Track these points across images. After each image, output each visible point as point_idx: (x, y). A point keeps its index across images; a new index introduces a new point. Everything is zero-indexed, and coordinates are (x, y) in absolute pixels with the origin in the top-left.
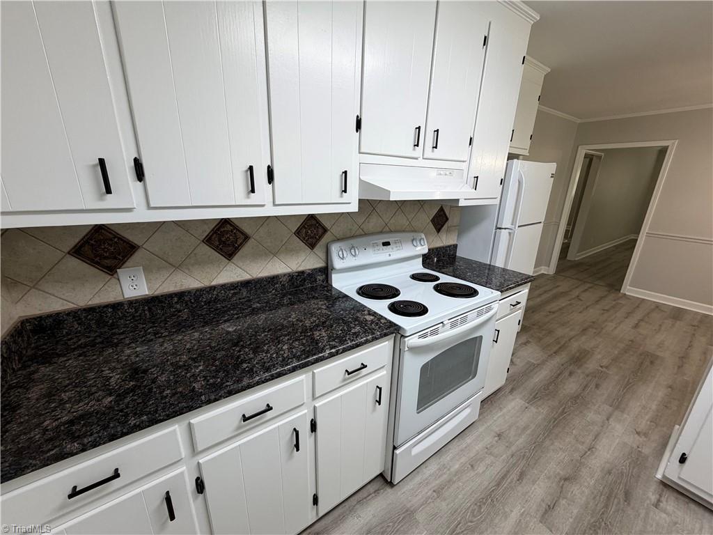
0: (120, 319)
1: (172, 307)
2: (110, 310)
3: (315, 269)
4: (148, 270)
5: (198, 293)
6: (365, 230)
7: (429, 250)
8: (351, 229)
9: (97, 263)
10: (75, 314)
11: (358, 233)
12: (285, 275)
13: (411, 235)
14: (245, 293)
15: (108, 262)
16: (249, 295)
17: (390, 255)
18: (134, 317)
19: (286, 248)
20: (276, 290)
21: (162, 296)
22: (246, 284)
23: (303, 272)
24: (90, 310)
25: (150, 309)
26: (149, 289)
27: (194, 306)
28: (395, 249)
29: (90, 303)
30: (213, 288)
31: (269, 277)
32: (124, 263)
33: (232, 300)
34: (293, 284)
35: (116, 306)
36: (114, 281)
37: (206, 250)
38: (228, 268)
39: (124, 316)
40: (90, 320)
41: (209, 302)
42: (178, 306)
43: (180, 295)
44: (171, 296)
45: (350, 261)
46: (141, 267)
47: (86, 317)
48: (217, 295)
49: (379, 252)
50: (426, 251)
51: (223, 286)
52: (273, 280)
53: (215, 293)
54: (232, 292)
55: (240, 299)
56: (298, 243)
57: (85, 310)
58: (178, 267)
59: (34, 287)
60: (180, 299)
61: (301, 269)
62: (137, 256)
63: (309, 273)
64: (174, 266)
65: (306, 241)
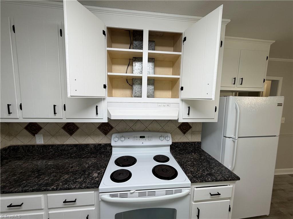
0: (34, 150)
1: (49, 149)
2: (31, 147)
3: (106, 144)
4: (44, 136)
5: (58, 146)
6: (134, 129)
7: (172, 143)
8: (126, 128)
9: (31, 132)
10: (22, 146)
11: (129, 130)
12: (92, 144)
13: (160, 134)
14: (75, 149)
15: (34, 132)
16: (76, 150)
17: (143, 143)
18: (38, 151)
19: (94, 134)
20: (88, 150)
21: (47, 145)
22: (76, 146)
23: (100, 144)
24: (26, 146)
25: (42, 149)
26: (44, 142)
27: (57, 150)
28: (147, 140)
29: (28, 144)
30: (63, 145)
31: (85, 144)
32: (38, 132)
33: (70, 151)
34: (96, 149)
35: (33, 146)
36: (34, 138)
37: (63, 131)
38: (70, 138)
39: (35, 150)
40: (26, 149)
41: (62, 150)
42: (51, 150)
43: (52, 146)
44: (49, 146)
45: (119, 143)
46: (42, 135)
47: (25, 148)
48: (65, 148)
49: (137, 140)
50: (171, 143)
51: (67, 145)
52: (87, 145)
53: (64, 147)
54: (70, 148)
55: (73, 151)
56: (99, 132)
57: (25, 146)
58: (53, 136)
59: (15, 137)
60: (52, 147)
61: (100, 143)
62: (42, 131)
63: (103, 145)
64: (52, 135)
65: (103, 131)
